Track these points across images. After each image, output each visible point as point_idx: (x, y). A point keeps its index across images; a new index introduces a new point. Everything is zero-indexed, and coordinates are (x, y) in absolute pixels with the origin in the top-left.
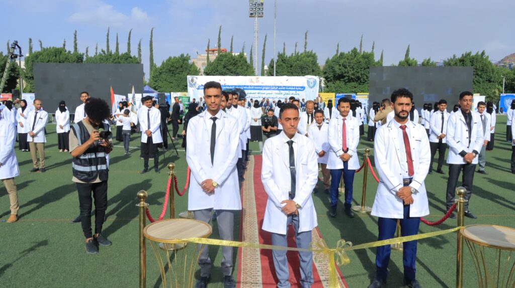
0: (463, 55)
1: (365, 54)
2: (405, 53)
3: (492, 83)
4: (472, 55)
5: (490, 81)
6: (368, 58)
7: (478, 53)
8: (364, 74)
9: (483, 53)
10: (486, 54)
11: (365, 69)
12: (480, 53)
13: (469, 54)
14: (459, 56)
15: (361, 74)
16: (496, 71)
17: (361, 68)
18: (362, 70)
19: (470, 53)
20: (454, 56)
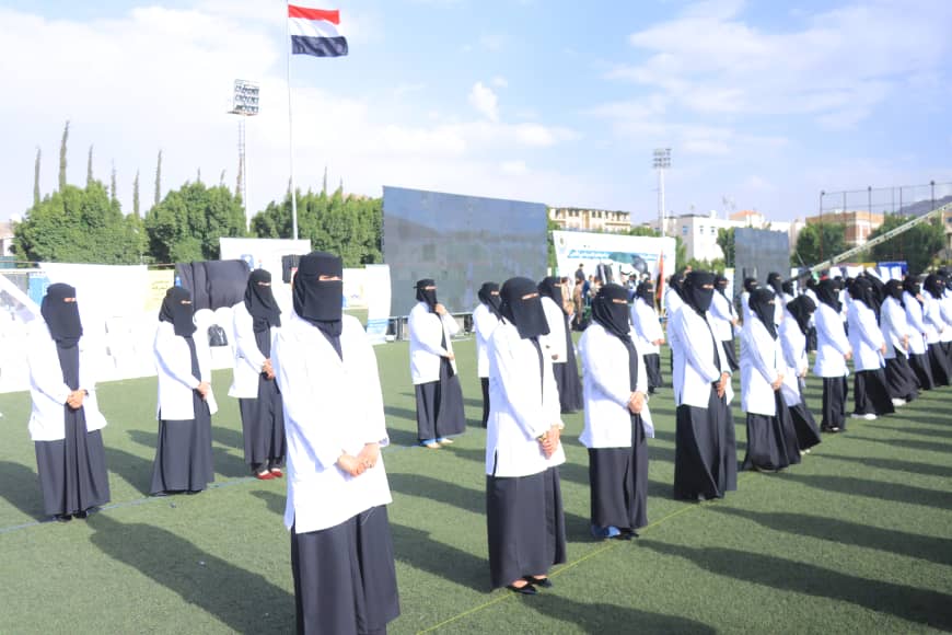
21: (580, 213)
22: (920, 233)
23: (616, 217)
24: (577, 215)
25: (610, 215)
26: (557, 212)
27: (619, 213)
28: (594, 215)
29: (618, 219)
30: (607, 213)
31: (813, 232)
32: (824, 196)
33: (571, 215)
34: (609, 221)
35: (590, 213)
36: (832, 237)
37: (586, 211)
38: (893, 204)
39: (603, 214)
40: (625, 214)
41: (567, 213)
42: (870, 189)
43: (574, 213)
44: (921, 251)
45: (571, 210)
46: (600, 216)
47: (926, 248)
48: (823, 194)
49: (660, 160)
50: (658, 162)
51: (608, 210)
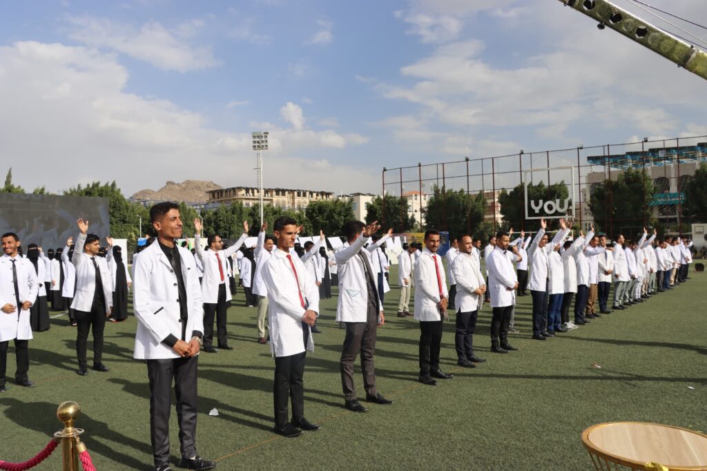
0: (88, 185)
2: (5, 179)
3: (127, 224)
4: (100, 186)
5: (124, 222)
7: (107, 184)
9: (114, 185)
10: (118, 187)
12: (110, 184)
13: (95, 185)
14: (84, 187)
16: (130, 208)
19: (99, 183)
20: (79, 186)
21: (287, 193)
23: (320, 197)
24: (284, 194)
25: (315, 195)
26: (267, 191)
27: (322, 193)
28: (299, 195)
29: (323, 198)
30: (311, 193)
32: (385, 172)
33: (277, 194)
34: (313, 199)
35: (296, 193)
36: (392, 210)
37: (292, 191)
38: (438, 178)
39: (308, 193)
40: (328, 194)
41: (274, 193)
42: (420, 166)
43: (280, 193)
44: (459, 223)
45: (278, 191)
46: (305, 195)
47: (465, 220)
48: (385, 170)
49: (258, 142)
50: (256, 144)
51: (312, 191)
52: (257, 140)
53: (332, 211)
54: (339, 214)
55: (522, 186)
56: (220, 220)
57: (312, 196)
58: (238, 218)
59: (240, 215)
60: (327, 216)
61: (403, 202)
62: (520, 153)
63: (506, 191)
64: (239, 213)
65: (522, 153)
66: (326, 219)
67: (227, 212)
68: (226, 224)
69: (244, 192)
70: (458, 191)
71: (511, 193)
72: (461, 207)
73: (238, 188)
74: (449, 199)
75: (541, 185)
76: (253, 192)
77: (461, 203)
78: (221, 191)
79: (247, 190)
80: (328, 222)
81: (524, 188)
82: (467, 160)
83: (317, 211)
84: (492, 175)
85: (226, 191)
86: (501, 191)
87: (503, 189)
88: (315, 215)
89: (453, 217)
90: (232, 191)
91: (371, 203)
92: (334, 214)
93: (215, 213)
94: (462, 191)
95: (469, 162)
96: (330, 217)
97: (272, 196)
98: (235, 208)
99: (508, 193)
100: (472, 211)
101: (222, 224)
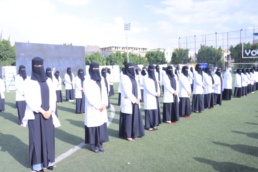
1: (4, 41)
6: (6, 43)
8: (5, 54)
9: (71, 44)
11: (5, 51)
12: (70, 44)
13: (65, 44)
15: (3, 54)
17: (2, 50)
18: (3, 51)
21: (130, 49)
22: (212, 52)
23: (143, 50)
25: (141, 49)
26: (123, 48)
27: (143, 49)
29: (143, 51)
30: (139, 49)
31: (176, 52)
32: (180, 39)
34: (140, 51)
35: (134, 49)
36: (183, 54)
37: (132, 48)
38: (203, 41)
39: (138, 49)
40: (146, 49)
41: (126, 49)
42: (195, 36)
44: (212, 59)
46: (137, 49)
47: (214, 58)
48: (180, 38)
49: (127, 27)
50: (126, 28)
51: (140, 48)
52: (126, 26)
53: (157, 55)
54: (160, 56)
55: (241, 44)
56: (112, 59)
57: (140, 50)
58: (119, 58)
59: (120, 56)
60: (155, 57)
61: (187, 51)
62: (240, 30)
63: (233, 47)
64: (119, 55)
65: (242, 30)
66: (155, 58)
67: (114, 55)
68: (114, 60)
69: (114, 48)
70: (210, 46)
71: (235, 47)
72: (213, 53)
73: (112, 47)
74: (207, 50)
75: (249, 44)
76: (118, 49)
77: (213, 51)
78: (105, 48)
79: (115, 47)
80: (155, 59)
81: (242, 45)
82: (216, 33)
83: (150, 55)
84: (227, 40)
85: (107, 48)
86: (230, 46)
87: (231, 45)
88: (150, 56)
89: (209, 57)
90: (110, 48)
91: (174, 51)
92: (158, 56)
93: (110, 56)
94: (212, 46)
95: (217, 34)
96: (156, 57)
97: (125, 50)
98: (117, 54)
99: (234, 47)
100: (217, 55)
101: (113, 60)
